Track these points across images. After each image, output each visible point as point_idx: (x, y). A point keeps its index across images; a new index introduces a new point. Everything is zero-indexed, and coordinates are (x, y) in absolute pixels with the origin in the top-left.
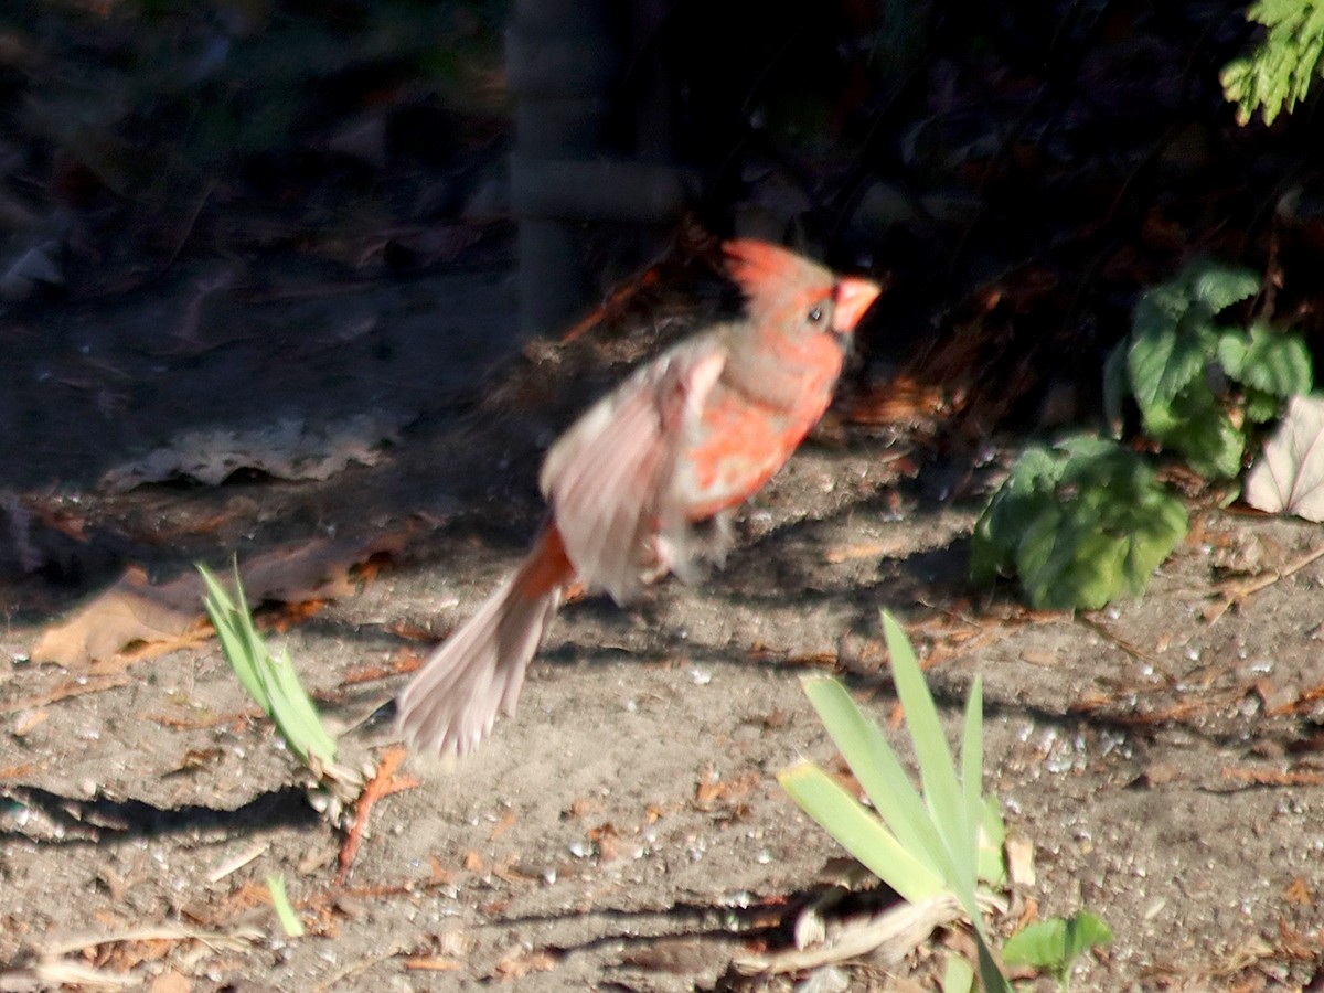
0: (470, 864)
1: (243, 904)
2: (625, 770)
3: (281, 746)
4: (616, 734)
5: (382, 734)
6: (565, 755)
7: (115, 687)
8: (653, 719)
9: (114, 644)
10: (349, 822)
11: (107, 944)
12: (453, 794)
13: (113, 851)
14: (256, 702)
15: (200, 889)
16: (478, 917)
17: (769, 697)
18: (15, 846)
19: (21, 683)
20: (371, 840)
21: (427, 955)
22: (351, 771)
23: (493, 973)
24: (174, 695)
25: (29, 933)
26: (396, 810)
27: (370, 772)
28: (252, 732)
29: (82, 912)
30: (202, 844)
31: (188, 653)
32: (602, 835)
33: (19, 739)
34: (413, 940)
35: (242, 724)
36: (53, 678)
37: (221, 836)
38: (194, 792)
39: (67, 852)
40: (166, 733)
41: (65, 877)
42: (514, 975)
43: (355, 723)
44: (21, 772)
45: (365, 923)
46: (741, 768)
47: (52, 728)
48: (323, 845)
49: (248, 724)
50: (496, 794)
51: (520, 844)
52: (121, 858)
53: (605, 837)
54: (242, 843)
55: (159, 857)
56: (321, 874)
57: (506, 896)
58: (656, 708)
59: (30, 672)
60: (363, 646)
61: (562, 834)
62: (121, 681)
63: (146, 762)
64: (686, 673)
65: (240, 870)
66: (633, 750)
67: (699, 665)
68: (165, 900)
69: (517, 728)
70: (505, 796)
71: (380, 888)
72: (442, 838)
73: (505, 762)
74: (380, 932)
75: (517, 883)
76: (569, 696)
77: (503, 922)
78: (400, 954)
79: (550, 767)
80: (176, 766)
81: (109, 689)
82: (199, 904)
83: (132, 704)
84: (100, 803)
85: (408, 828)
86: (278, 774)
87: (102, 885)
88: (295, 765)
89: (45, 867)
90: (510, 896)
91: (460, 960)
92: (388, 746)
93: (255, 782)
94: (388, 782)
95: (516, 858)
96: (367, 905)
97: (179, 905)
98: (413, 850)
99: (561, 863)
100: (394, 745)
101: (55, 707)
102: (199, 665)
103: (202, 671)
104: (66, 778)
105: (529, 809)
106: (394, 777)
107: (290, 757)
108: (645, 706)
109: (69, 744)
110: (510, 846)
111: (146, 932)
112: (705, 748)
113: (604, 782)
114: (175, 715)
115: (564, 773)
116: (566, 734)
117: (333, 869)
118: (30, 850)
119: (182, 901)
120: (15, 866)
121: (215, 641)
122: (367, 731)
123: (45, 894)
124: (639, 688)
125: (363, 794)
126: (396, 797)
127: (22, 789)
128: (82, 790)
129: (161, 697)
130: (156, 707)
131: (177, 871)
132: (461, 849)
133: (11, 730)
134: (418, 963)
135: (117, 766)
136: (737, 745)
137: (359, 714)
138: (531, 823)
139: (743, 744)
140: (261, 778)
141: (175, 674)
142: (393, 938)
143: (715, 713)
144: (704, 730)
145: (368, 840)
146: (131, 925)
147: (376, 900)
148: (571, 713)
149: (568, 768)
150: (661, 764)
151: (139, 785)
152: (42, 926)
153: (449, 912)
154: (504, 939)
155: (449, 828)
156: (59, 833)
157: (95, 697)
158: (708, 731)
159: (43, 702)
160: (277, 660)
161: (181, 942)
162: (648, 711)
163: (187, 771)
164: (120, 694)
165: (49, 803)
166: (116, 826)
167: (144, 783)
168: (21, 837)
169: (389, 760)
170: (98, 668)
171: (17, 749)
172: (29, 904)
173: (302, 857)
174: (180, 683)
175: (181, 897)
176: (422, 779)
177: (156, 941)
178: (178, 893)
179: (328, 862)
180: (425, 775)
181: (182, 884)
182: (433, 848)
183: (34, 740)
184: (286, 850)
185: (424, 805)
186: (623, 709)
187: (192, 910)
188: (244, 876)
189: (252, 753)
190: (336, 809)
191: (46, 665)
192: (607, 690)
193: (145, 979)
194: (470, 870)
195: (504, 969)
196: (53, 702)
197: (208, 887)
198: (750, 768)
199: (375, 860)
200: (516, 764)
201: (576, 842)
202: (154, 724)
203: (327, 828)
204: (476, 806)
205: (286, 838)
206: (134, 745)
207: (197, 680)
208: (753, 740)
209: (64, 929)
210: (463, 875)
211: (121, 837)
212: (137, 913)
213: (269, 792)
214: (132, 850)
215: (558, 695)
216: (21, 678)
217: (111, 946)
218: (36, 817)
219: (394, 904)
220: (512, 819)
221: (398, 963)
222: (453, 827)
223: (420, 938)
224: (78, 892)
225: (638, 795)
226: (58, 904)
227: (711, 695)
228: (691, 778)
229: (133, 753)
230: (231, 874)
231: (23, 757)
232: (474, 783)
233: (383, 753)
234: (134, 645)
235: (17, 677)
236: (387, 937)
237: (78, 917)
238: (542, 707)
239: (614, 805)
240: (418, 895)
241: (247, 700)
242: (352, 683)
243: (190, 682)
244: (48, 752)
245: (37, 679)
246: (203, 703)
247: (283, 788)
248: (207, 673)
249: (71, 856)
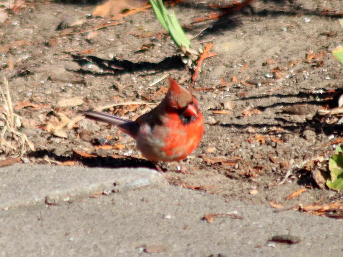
0: (234, 80)
1: (161, 93)
2: (283, 50)
3: (173, 43)
4: (280, 38)
5: (205, 39)
6: (264, 45)
7: (119, 24)
8: (292, 34)
9: (119, 10)
10: (194, 67)
11: (117, 106)
12: (228, 58)
13: (119, 77)
14: (164, 29)
15: (147, 89)
16: (236, 97)
17: (329, 26)
18: (87, 75)
19: (89, 23)
20: (202, 73)
21: (220, 110)
22: (195, 50)
23: (241, 115)
24: (138, 27)
25: (92, 103)
26: (210, 63)
27: (201, 51)
28: (163, 39)
29: (109, 96)
30: (148, 75)
31: (142, 13)
32: (276, 71)
33: (89, 41)
34: (215, 105)
35: (160, 36)
36: (99, 22)
37: (153, 72)
38: (145, 57)
39: (104, 77)
40: (136, 39)
41: (104, 85)
42: (248, 116)
43: (196, 35)
44: (89, 52)
45: (200, 99)
46: (320, 49)
47: (99, 38)
48: (186, 74)
49: (162, 36)
50: (242, 58)
51: (249, 74)
52: (121, 79)
53: (277, 71)
54: (160, 74)
55: (134, 79)
56: (186, 84)
57: (245, 90)
58: (293, 30)
59: (92, 20)
60: (199, 11)
61: (263, 70)
62: (121, 22)
63: (130, 48)
64: (302, 19)
65: (159, 82)
66: (285, 43)
67: (306, 16)
68: (135, 92)
69: (248, 37)
70: (244, 58)
71: (205, 88)
72: (224, 72)
73: (244, 48)
74: (205, 102)
75: (249, 86)
76: (265, 26)
77: (244, 99)
78: (211, 109)
79: (259, 49)
80: (139, 49)
81: (117, 25)
82: (146, 93)
83: (125, 30)
84: (114, 62)
85: (214, 69)
86: (172, 52)
87: (115, 88)
88: (177, 49)
89: (97, 82)
90: (246, 90)
91: (231, 111)
92: (207, 43)
93: (164, 54)
94: (207, 54)
95: (248, 78)
96: (200, 94)
97: (140, 94)
98: (215, 75)
99: (263, 80)
100: (209, 42)
101: (100, 30)
102: (146, 17)
103: (147, 19)
104: (104, 53)
105: (252, 62)
106: (209, 53)
107: (176, 46)
108: (290, 29)
109: (105, 43)
110: (246, 74)
111: (130, 103)
112: (308, 43)
113: (276, 54)
114: (139, 33)
115: (263, 51)
116: (264, 38)
117: (190, 82)
118: (92, 76)
119: (141, 92)
120: (87, 82)
121: (151, 9)
122: (200, 38)
123: (97, 90)
124: (287, 23)
125: (199, 58)
126: (209, 58)
127: (90, 57)
128: (109, 57)
129: (134, 27)
130: (132, 31)
131: (140, 83)
132: (231, 76)
133: (86, 38)
134: (217, 112)
135: (120, 49)
136: (319, 42)
137: (198, 33)
138: (253, 67)
139: (321, 41)
140: (166, 53)
141: (138, 20)
142: (209, 104)
143: (312, 31)
144: (308, 37)
145: (201, 72)
146: (125, 100)
147: (203, 92)
148: (266, 32)
149: (265, 49)
150: (294, 48)
151: (127, 55)
152: (96, 101)
153: (227, 96)
154: (244, 104)
155: (227, 69)
156: (102, 71)
157: (113, 28)
158: (310, 37)
159: (96, 29)
160: (171, 15)
161: (141, 106)
162: (290, 31)
163: (142, 51)
164: (121, 27)
165: (98, 61)
166: (120, 69)
167: (129, 55)
168: (89, 72)
169: (207, 47)
170: (114, 18)
171: (88, 44)
172: (92, 94)
173: (180, 78)
174: (140, 23)
175: (141, 91)
176: (218, 53)
177: (133, 105)
178: (140, 90)
179: (188, 80)
180: (219, 52)
181: (141, 87)
182: (221, 75)
183: (93, 41)
184: (174, 76)
185: (218, 61)
186: (282, 31)
187: (144, 95)
188: (161, 85)
189: (163, 45)
190: (190, 63)
191: (98, 17)
192: (277, 24)
193: (129, 117)
194: (233, 82)
195: (244, 114)
196: (99, 29)
197: (149, 88)
198: (323, 49)
199: (203, 79)
200: (248, 48)
201: (267, 73)
202: (132, 36)
203: (187, 69)
204: (235, 61)
205: (174, 73)
206: (125, 43)
207: (146, 22)
208: (324, 40)
209: (103, 102)
210: (231, 84)
211: (122, 72)
212: (127, 97)
213: (169, 58)
214: (125, 76)
215: (261, 26)
216: (89, 22)
217: (119, 107)
218: (94, 66)
219: (209, 93)
220: (247, 66)
221: (210, 112)
222: (228, 68)
223: (218, 104)
224: (108, 90)
225: (287, 58)
226: (101, 93)
227: (311, 26)
228: (304, 52)
229: (125, 46)
230: (157, 84)
231: (90, 47)
232: (235, 54)
233: (206, 45)
234: (125, 11)
235: (87, 21)
236: (207, 104)
237: (108, 98)
238: (256, 30)
239: (280, 61)
240: (217, 90)
241: (161, 28)
242: (196, 23)
243: (143, 22)
244: (98, 45)
245: (94, 22)
246: (147, 29)
247: (173, 56)
248: (148, 20)
249: (106, 78)
